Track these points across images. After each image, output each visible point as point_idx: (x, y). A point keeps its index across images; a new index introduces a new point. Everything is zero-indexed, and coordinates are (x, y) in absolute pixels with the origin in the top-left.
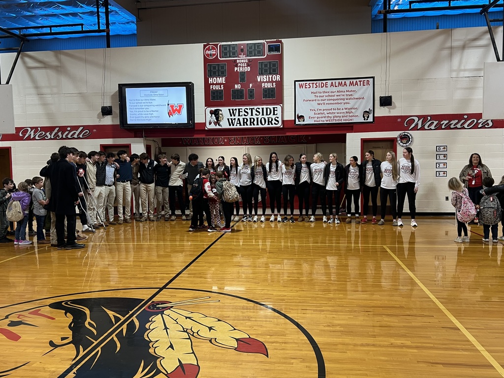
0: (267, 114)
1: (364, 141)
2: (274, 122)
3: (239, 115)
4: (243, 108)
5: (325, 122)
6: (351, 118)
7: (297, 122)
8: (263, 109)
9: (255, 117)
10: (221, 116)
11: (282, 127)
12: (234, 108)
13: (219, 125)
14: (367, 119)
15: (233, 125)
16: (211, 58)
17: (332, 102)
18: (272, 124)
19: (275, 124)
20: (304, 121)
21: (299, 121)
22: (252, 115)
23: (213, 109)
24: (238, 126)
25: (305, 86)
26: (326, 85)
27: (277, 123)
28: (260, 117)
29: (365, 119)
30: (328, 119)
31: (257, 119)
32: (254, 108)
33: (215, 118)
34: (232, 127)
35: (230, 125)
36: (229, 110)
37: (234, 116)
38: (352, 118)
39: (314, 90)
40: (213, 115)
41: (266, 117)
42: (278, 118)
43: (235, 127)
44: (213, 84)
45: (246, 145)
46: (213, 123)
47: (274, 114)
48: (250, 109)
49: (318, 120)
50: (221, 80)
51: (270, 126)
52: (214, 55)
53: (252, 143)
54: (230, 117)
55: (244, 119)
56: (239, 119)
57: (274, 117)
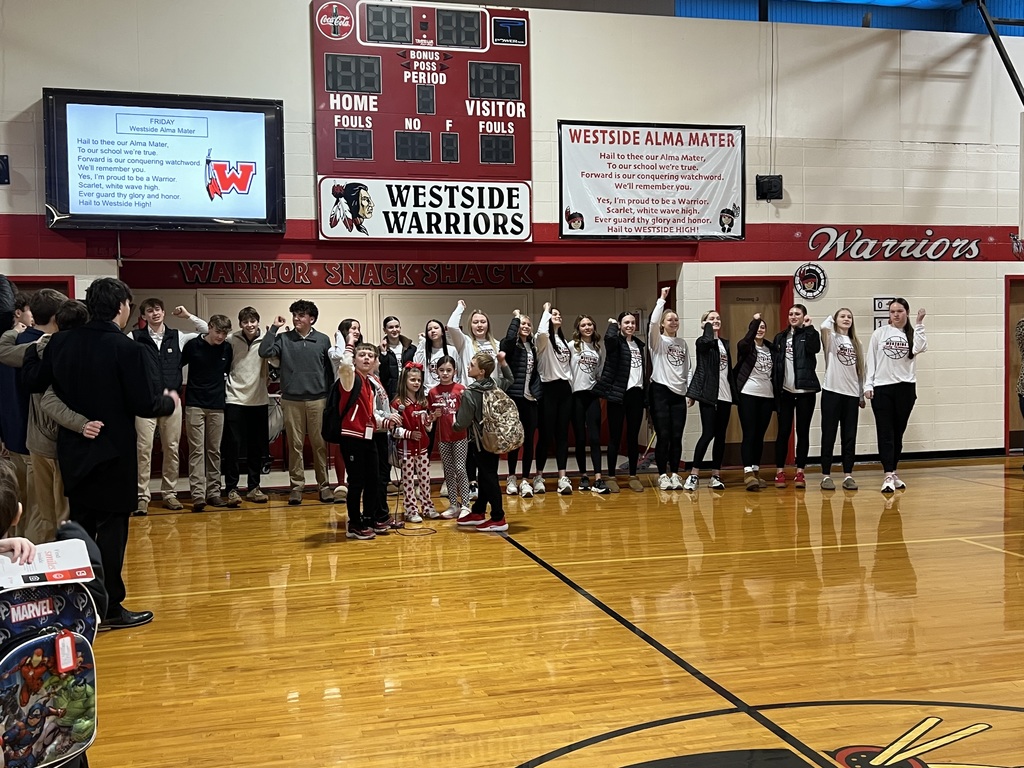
0: (492, 206)
1: (723, 284)
2: (509, 226)
3: (417, 204)
4: (429, 184)
5: (634, 233)
6: (693, 225)
7: (566, 231)
8: (481, 190)
9: (460, 211)
10: (365, 203)
11: (530, 240)
12: (403, 183)
13: (359, 229)
14: (729, 230)
15: (400, 231)
16: (335, 38)
17: (650, 182)
18: (505, 232)
19: (513, 231)
20: (582, 227)
21: (571, 227)
22: (452, 205)
23: (343, 182)
24: (415, 235)
25: (586, 136)
26: (635, 138)
27: (517, 229)
28: (474, 211)
29: (724, 230)
30: (640, 225)
31: (467, 216)
32: (457, 188)
33: (347, 207)
34: (396, 235)
35: (391, 231)
36: (389, 187)
37: (404, 204)
38: (697, 225)
39: (608, 149)
40: (342, 200)
41: (490, 213)
42: (520, 216)
43: (404, 235)
44: (342, 112)
46: (341, 223)
47: (510, 206)
48: (446, 187)
49: (617, 226)
50: (367, 102)
51: (501, 236)
52: (345, 30)
54: (391, 209)
55: (429, 215)
56: (415, 215)
57: (510, 213)
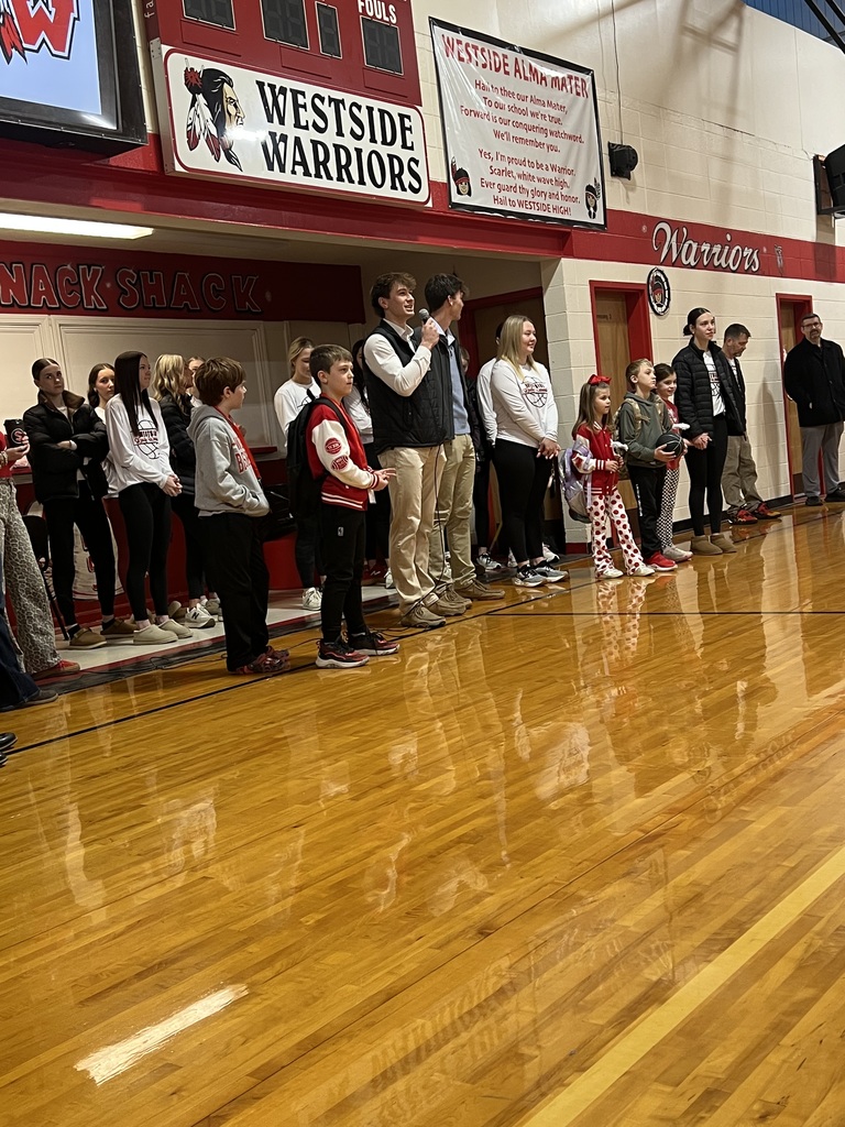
0: (384, 142)
1: (595, 291)
2: (407, 178)
3: (297, 125)
4: (309, 90)
5: (518, 209)
6: (566, 204)
7: (456, 198)
8: (370, 110)
9: (350, 143)
10: (231, 109)
11: (431, 204)
12: (277, 82)
13: (229, 158)
14: (594, 216)
15: (282, 170)
17: (521, 133)
18: (403, 187)
19: (411, 187)
20: (470, 193)
21: (458, 191)
22: (340, 133)
23: (200, 64)
24: (300, 178)
25: (459, 50)
26: (504, 65)
27: (415, 184)
28: (366, 146)
29: (590, 214)
30: (522, 198)
31: (359, 151)
32: (342, 102)
33: (208, 115)
34: (276, 175)
35: (271, 168)
36: (261, 85)
37: (282, 122)
38: (569, 204)
39: (487, 77)
40: (200, 97)
41: (384, 151)
42: (417, 162)
43: (287, 177)
45: (51, 311)
46: (202, 141)
47: (404, 146)
48: (331, 100)
49: (501, 196)
51: (398, 194)
53: (66, 304)
54: (267, 127)
55: (315, 143)
56: (297, 141)
57: (405, 155)
